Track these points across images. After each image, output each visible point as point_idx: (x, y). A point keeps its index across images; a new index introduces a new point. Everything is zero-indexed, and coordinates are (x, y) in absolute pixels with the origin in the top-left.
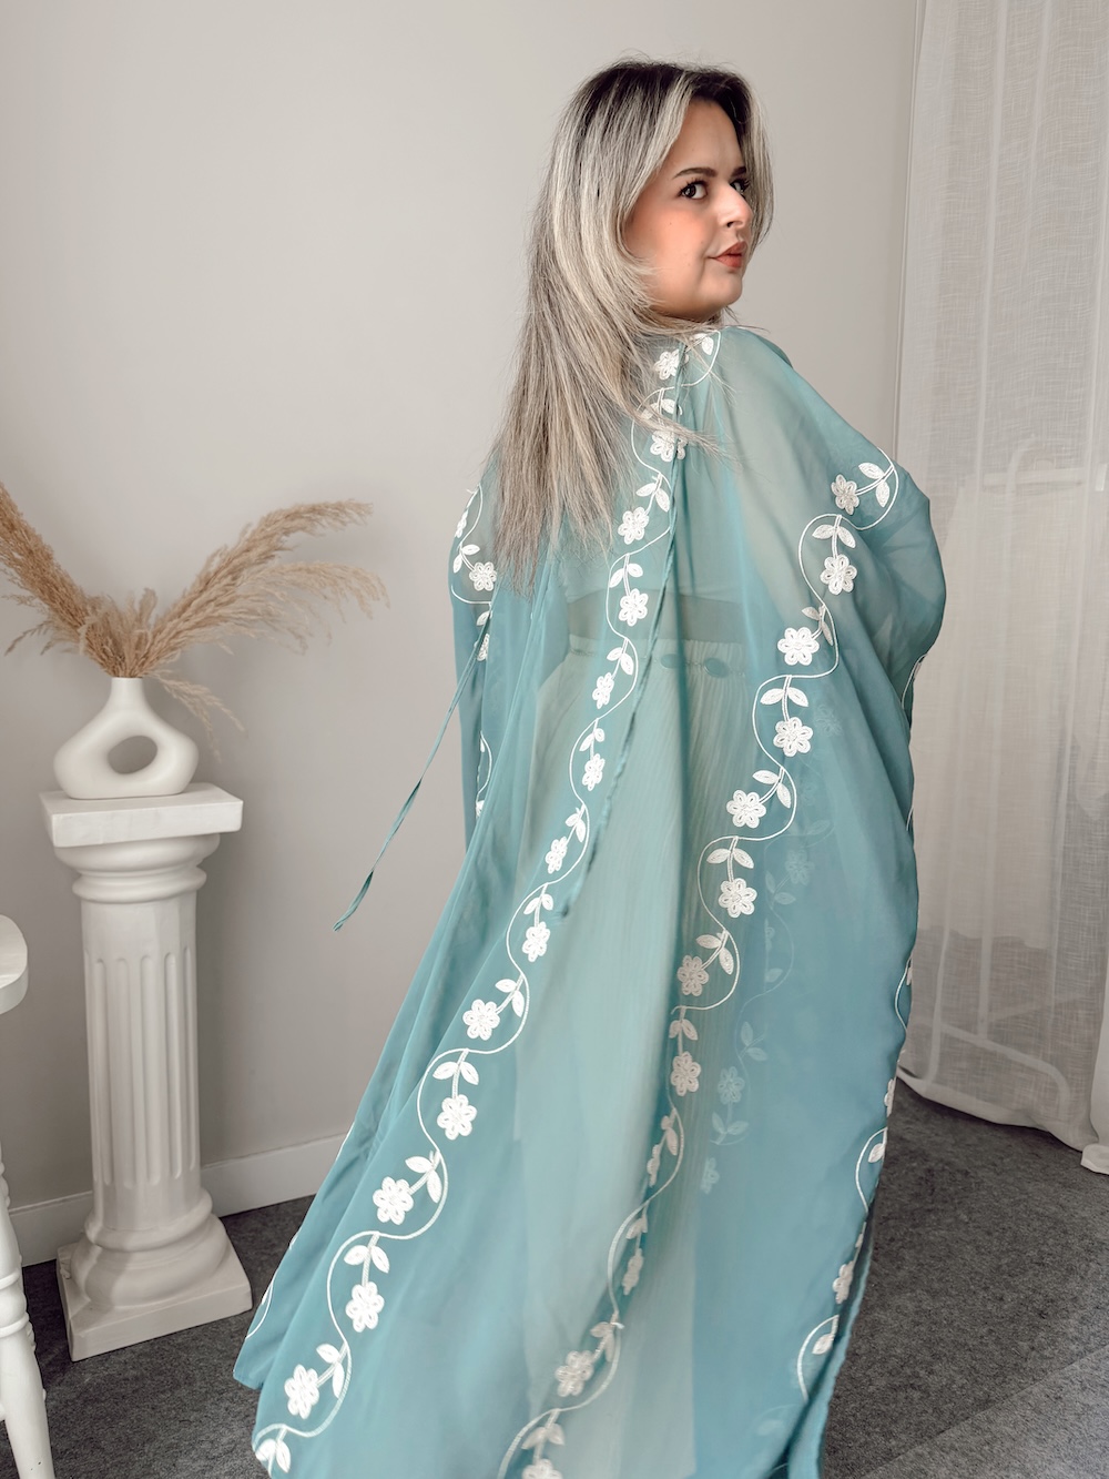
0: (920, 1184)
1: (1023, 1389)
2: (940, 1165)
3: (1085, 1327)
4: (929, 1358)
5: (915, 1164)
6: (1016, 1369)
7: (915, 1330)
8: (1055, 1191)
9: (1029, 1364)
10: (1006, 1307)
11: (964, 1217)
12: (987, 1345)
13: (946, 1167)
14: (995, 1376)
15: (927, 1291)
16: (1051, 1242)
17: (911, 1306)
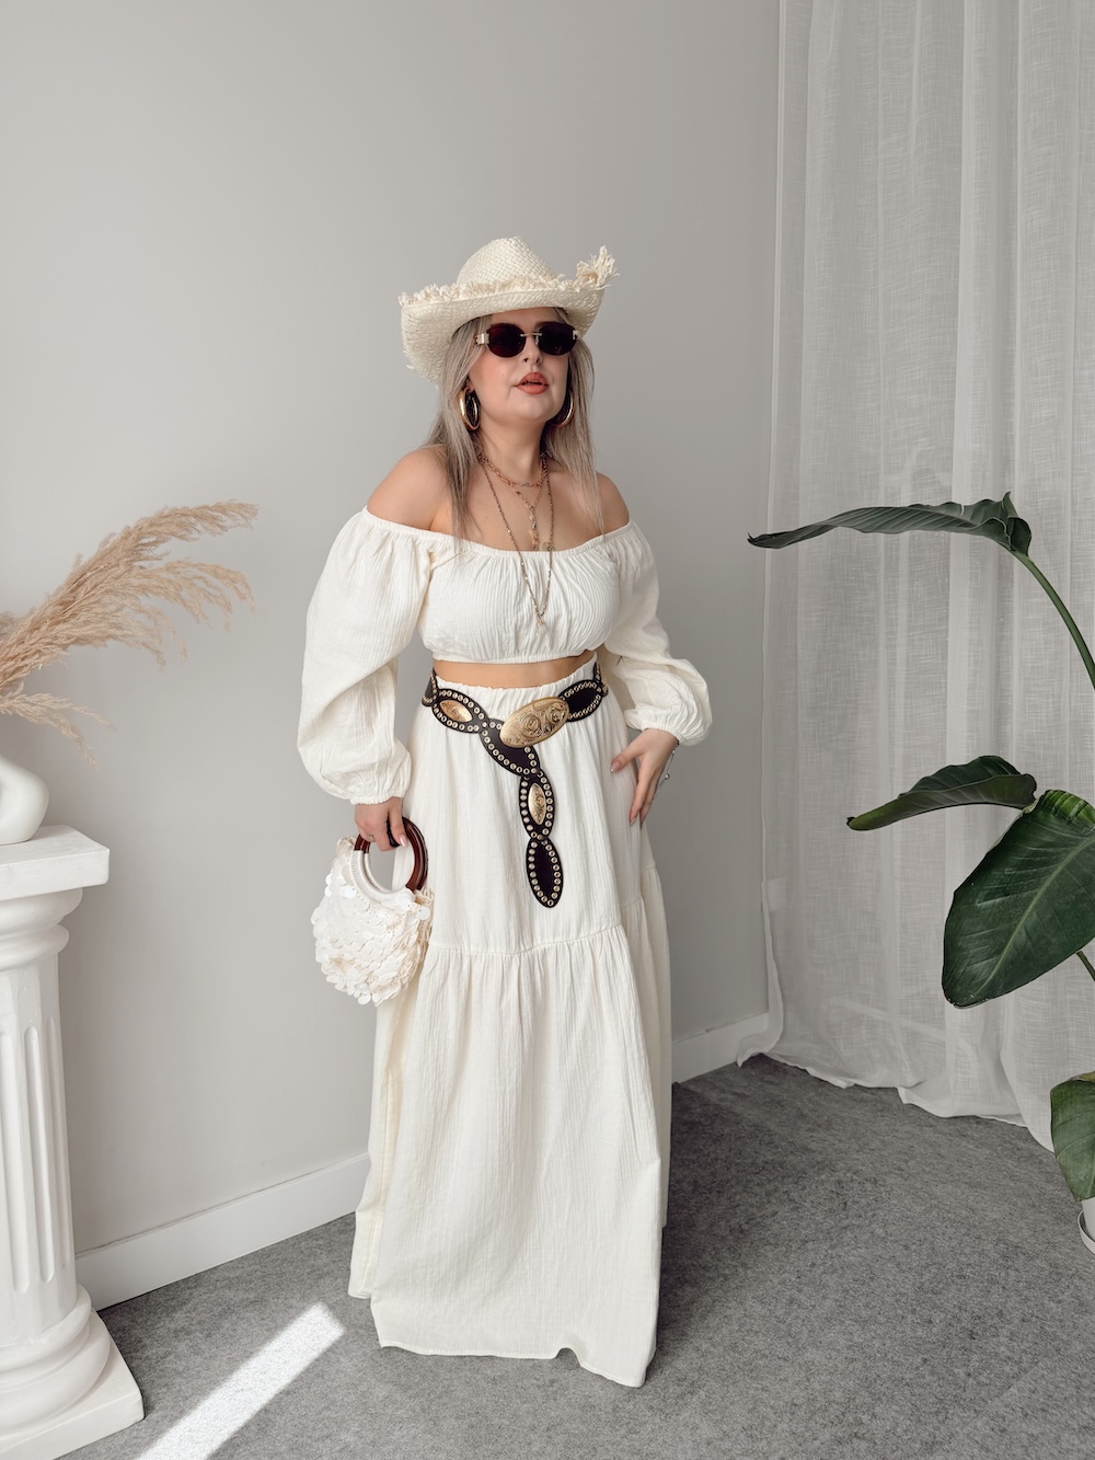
0: (832, 1198)
1: (966, 1424)
2: (848, 1175)
3: (1015, 1344)
4: (868, 1400)
5: (823, 1177)
6: (956, 1400)
7: (850, 1368)
8: (963, 1194)
9: (969, 1395)
10: (935, 1330)
11: (880, 1231)
12: (924, 1378)
13: (855, 1177)
14: (937, 1413)
15: (856, 1321)
16: (967, 1250)
17: (842, 1342)
